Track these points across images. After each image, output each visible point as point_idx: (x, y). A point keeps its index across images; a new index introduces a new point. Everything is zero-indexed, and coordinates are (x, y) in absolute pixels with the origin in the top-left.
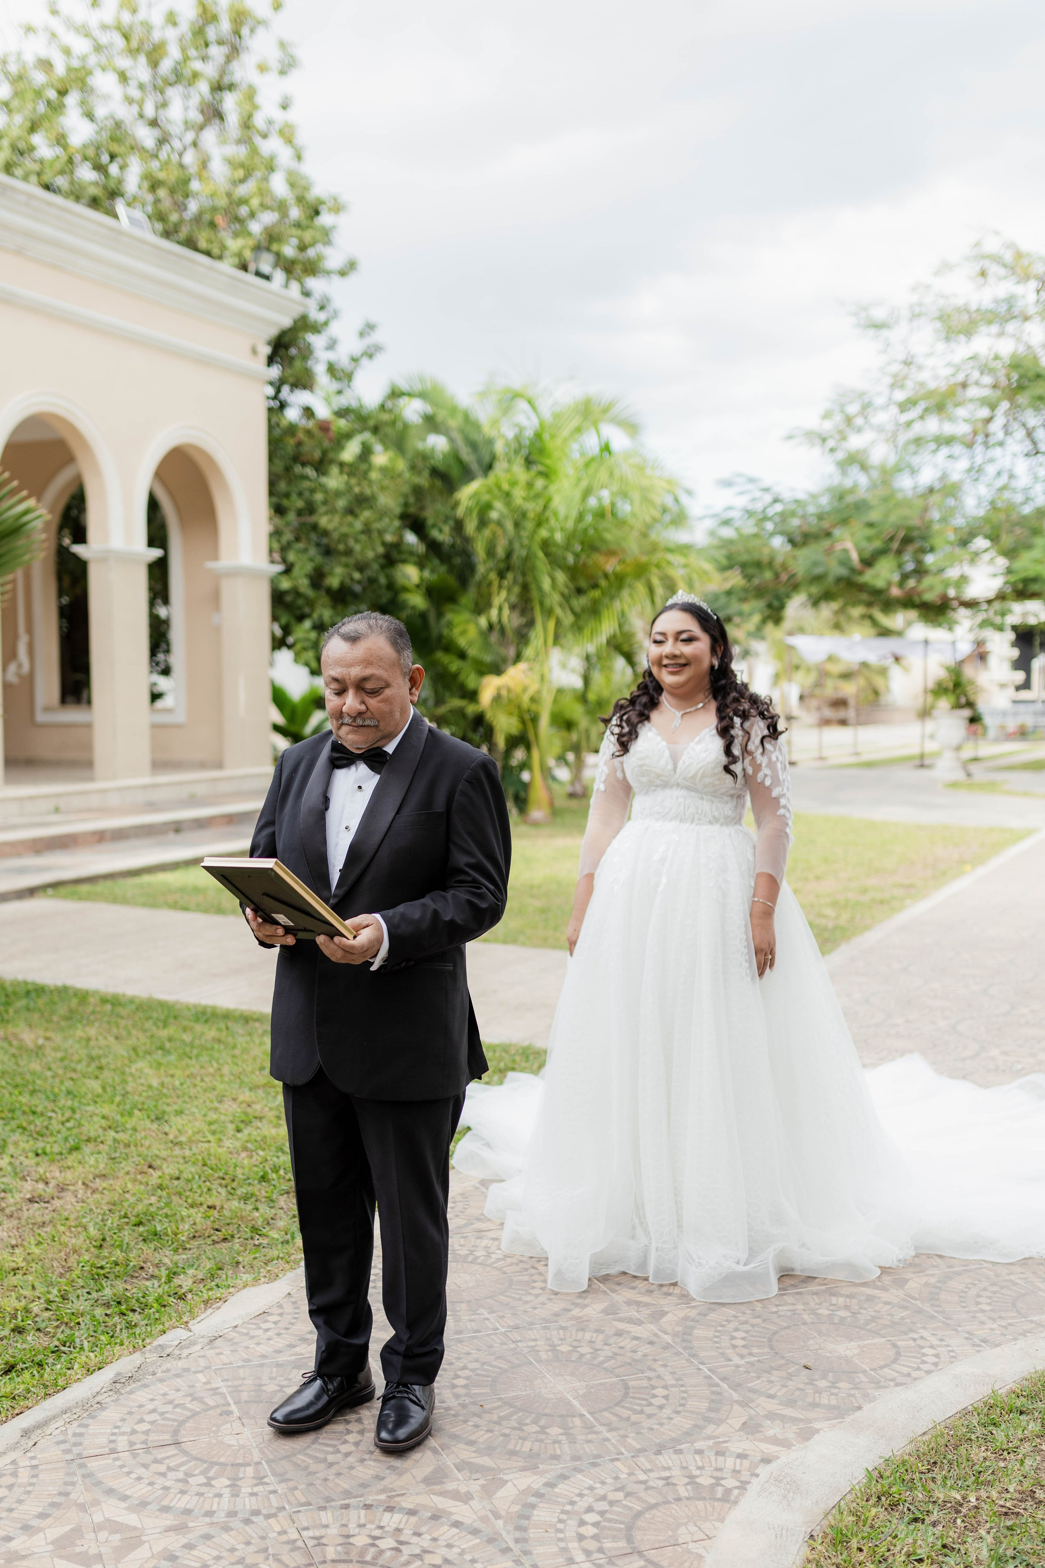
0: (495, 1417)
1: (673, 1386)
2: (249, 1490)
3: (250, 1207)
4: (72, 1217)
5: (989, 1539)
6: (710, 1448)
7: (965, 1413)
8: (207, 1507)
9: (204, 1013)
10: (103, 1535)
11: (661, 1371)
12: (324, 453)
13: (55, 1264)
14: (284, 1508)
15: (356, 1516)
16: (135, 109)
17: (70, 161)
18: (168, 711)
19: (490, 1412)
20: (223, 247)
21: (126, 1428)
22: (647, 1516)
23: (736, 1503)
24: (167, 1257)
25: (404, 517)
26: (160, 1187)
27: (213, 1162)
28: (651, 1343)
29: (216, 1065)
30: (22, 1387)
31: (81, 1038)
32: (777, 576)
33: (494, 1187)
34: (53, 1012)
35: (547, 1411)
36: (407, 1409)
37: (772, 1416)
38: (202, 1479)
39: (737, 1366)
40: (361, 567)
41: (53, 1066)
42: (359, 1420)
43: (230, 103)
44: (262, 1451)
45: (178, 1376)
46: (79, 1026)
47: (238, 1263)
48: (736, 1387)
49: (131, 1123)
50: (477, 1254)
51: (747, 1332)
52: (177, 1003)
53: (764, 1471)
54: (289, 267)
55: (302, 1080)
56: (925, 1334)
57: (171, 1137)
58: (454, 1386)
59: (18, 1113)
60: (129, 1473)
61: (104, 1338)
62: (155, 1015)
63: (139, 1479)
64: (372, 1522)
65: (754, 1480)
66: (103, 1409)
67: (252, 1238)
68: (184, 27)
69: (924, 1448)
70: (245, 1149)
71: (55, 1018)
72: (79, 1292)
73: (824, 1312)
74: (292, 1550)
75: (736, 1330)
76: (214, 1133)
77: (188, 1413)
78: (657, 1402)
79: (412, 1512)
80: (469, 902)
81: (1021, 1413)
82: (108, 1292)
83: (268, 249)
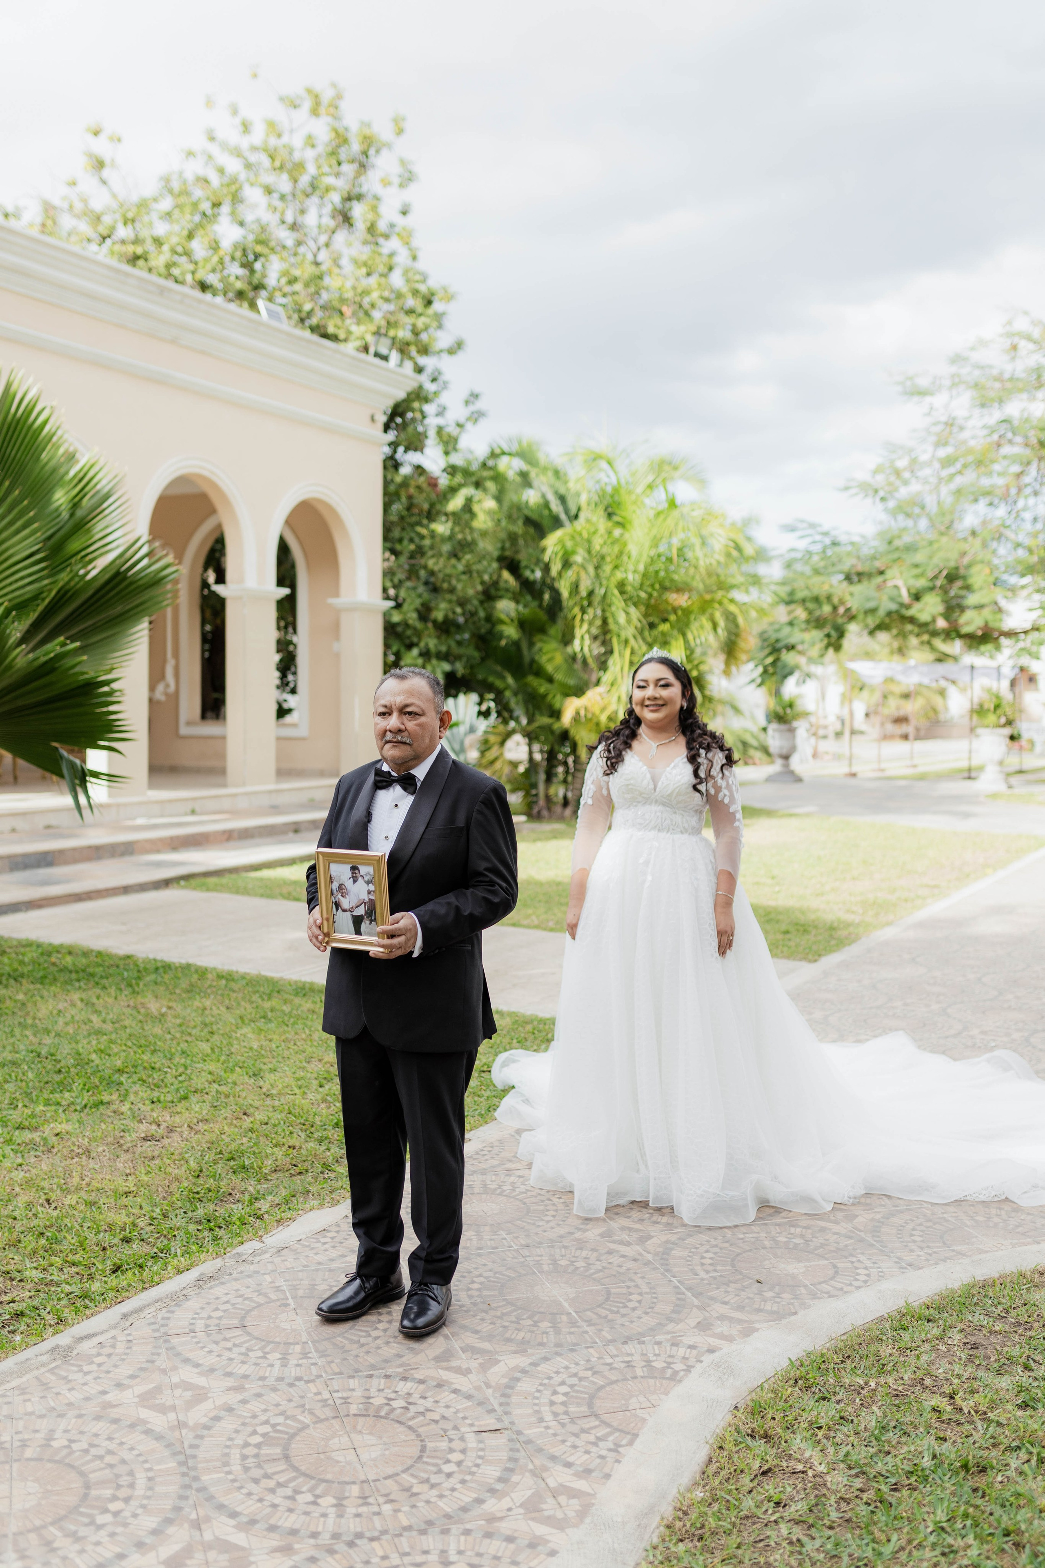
0: (499, 1313)
1: (647, 1293)
2: (296, 1362)
3: (323, 1148)
4: (177, 1152)
5: (879, 1413)
6: (668, 1340)
7: (882, 1319)
8: (261, 1374)
9: (303, 988)
10: (178, 1392)
11: (639, 1282)
12: (432, 505)
13: (160, 1189)
14: (321, 1376)
15: (378, 1383)
16: (277, 216)
17: (221, 261)
18: (294, 725)
19: (495, 1309)
20: (349, 333)
21: (204, 1314)
22: (608, 1389)
23: (680, 1381)
24: (251, 1187)
25: (501, 559)
26: (251, 1130)
27: (297, 1111)
28: (635, 1260)
29: (307, 1032)
30: (125, 1282)
31: (198, 1008)
32: (835, 608)
33: (525, 1135)
34: (176, 987)
35: (542, 1310)
36: (428, 1304)
37: (722, 1318)
38: (260, 1354)
39: (702, 1279)
40: (462, 603)
41: (172, 1031)
42: (389, 1313)
43: (358, 211)
44: (309, 1334)
45: (249, 1276)
46: (197, 997)
47: (308, 1192)
48: (698, 1295)
49: (232, 1077)
50: (504, 1188)
51: (715, 1253)
52: (281, 979)
53: (707, 1359)
54: (403, 349)
55: (353, 1034)
56: (862, 1257)
57: (264, 1090)
58: (469, 1289)
59: (140, 1068)
60: (202, 1348)
61: (194, 1248)
62: (262, 989)
63: (210, 1352)
64: (389, 1388)
65: (699, 1365)
66: (187, 1300)
67: (322, 1173)
68: (320, 149)
69: (841, 1345)
70: (324, 1101)
71: (178, 991)
72: (178, 1212)
73: (782, 1239)
74: (324, 1406)
75: (707, 1251)
76: (300, 1088)
77: (254, 1305)
78: (631, 1305)
79: (421, 1382)
80: (485, 899)
81: (929, 1321)
82: (200, 1212)
83: (386, 335)
